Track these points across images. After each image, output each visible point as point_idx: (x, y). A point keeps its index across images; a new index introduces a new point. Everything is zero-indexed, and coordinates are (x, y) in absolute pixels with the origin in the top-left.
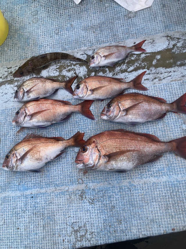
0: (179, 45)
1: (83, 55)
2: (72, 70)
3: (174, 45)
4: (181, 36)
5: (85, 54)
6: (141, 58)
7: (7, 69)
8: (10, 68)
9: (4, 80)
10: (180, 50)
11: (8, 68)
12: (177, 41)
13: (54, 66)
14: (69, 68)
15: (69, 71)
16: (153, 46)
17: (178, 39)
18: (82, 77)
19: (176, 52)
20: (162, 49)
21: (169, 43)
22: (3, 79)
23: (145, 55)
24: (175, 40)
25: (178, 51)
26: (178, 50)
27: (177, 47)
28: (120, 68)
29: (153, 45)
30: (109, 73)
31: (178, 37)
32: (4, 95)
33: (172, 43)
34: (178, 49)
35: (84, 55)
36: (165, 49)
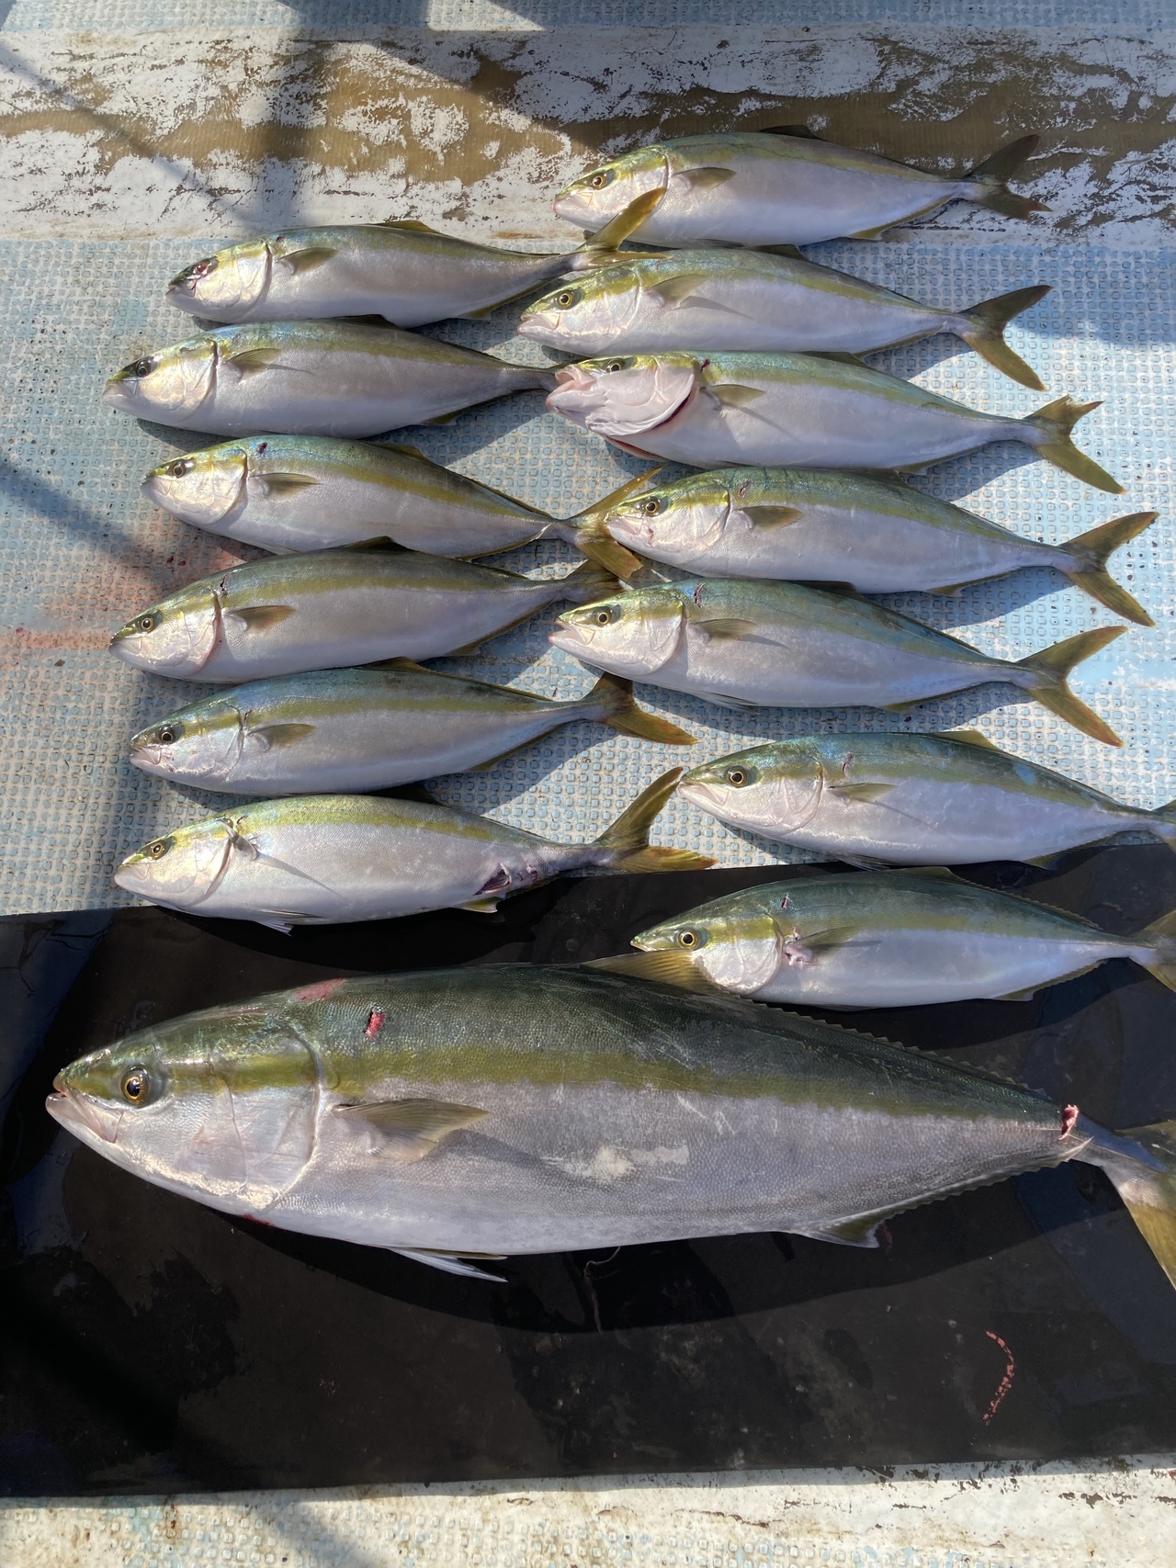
0: (926, 85)
1: (461, 55)
2: (395, 117)
3: (903, 85)
4: (945, 49)
5: (476, 53)
6: (738, 114)
7: (68, 57)
8: (84, 57)
9: (42, 107)
10: (927, 111)
11: (75, 58)
12: (919, 69)
13: (307, 84)
14: (382, 103)
15: (381, 115)
16: (805, 73)
17: (930, 59)
18: (435, 153)
19: (906, 113)
20: (843, 91)
21: (884, 68)
22: (37, 102)
23: (758, 105)
24: (914, 64)
25: (916, 112)
26: (916, 108)
27: (917, 94)
28: (629, 141)
29: (807, 64)
30: (571, 156)
31: (931, 49)
32: (28, 176)
33: (899, 71)
34: (916, 103)
35: (468, 55)
36: (858, 93)
